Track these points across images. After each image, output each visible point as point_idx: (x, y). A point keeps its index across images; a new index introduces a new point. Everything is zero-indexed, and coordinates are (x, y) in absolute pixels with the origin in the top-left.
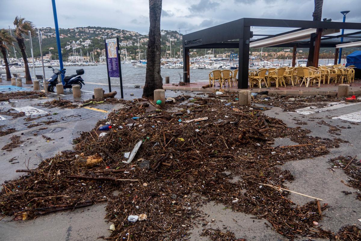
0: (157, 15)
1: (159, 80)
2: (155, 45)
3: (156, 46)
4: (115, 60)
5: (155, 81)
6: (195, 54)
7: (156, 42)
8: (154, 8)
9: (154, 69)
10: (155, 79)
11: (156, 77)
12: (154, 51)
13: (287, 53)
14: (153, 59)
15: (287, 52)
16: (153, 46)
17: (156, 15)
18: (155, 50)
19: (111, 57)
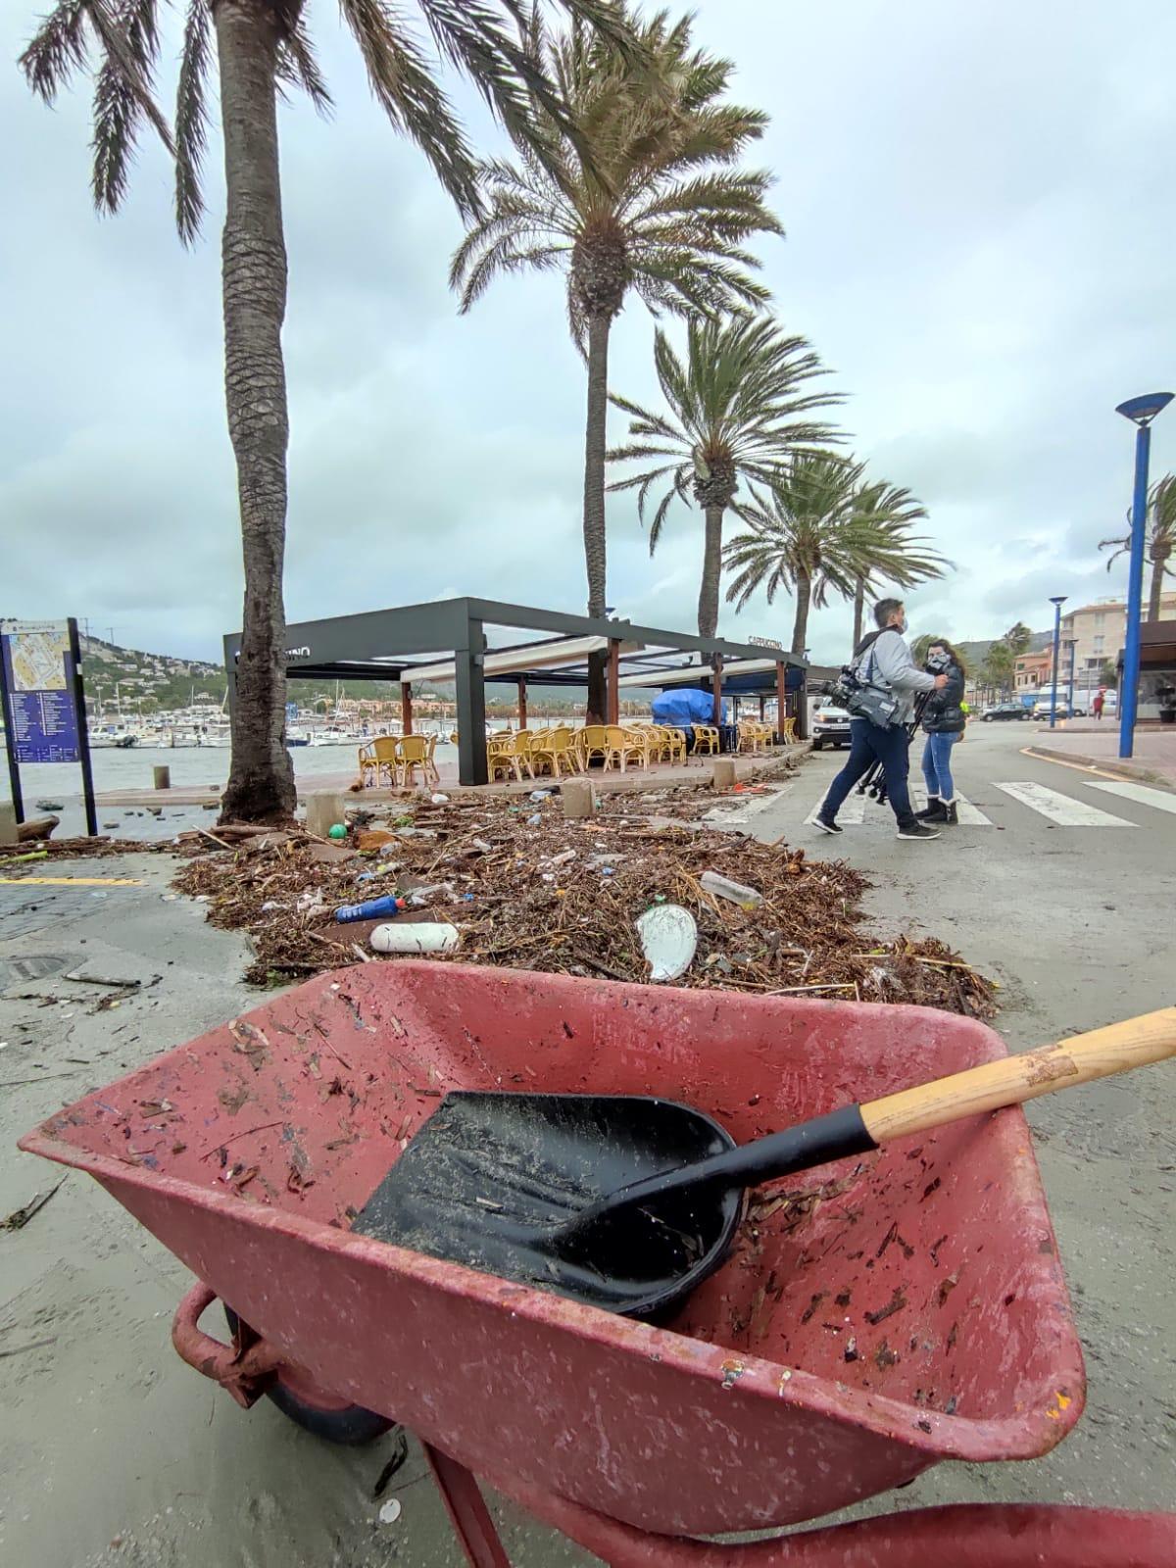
0: (276, 557)
1: (285, 764)
2: (271, 649)
3: (275, 653)
4: (55, 697)
5: (275, 767)
6: (151, 701)
7: (274, 642)
8: (265, 534)
9: (269, 727)
10: (273, 760)
11: (274, 752)
12: (269, 669)
13: (431, 704)
14: (266, 693)
15: (430, 700)
16: (265, 653)
17: (272, 555)
18: (272, 665)
19: (27, 688)
